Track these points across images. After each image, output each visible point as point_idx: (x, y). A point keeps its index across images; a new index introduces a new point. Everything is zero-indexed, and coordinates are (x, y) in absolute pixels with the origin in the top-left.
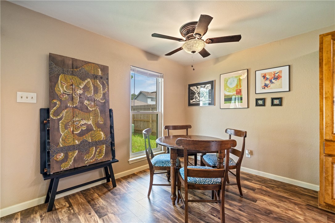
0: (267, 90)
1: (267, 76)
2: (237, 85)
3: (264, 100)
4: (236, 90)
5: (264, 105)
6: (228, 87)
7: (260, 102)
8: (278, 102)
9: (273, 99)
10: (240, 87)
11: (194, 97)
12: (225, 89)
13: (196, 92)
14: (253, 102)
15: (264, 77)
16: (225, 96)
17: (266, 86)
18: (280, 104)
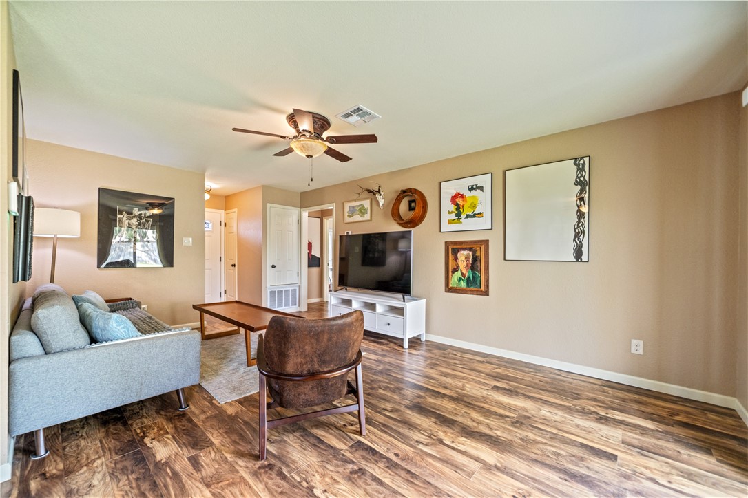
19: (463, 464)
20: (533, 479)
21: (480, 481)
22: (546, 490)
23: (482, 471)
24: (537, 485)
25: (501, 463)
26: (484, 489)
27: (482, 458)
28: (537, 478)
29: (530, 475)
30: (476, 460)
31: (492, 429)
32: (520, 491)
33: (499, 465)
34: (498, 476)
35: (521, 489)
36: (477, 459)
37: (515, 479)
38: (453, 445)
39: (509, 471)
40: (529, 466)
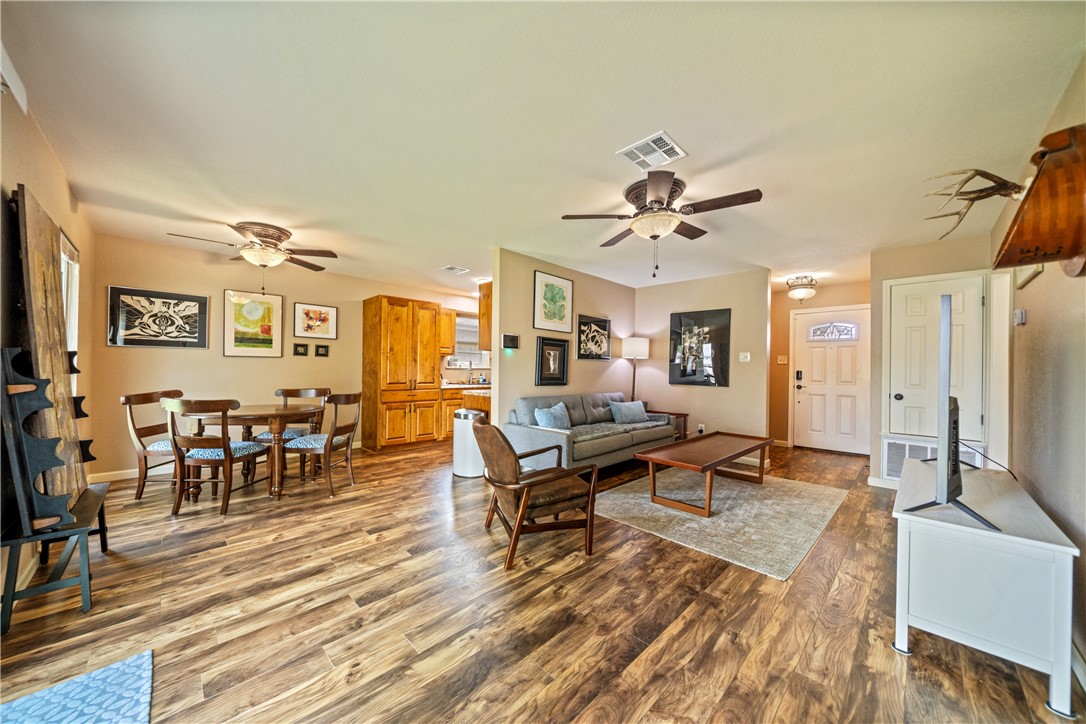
0: (310, 334)
1: (311, 315)
2: (263, 318)
3: (305, 346)
4: (262, 326)
5: (305, 354)
6: (245, 318)
7: (301, 350)
8: (322, 351)
9: (318, 347)
10: (270, 321)
11: (137, 323)
12: (237, 320)
13: (144, 312)
14: (289, 349)
15: (307, 314)
16: (236, 333)
17: (309, 327)
18: (326, 355)
19: (428, 635)
20: (364, 701)
21: (396, 642)
22: (340, 706)
23: (408, 650)
24: (353, 699)
25: (410, 676)
26: (384, 642)
27: (428, 658)
28: (363, 708)
29: (372, 702)
30: (428, 650)
31: (492, 700)
32: (359, 675)
33: (409, 672)
34: (392, 663)
35: (361, 677)
36: (429, 652)
37: (377, 679)
38: (466, 635)
39: (393, 679)
40: (388, 710)
